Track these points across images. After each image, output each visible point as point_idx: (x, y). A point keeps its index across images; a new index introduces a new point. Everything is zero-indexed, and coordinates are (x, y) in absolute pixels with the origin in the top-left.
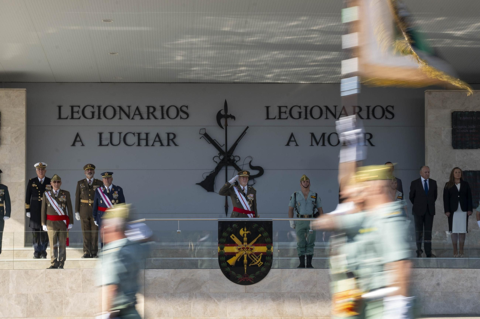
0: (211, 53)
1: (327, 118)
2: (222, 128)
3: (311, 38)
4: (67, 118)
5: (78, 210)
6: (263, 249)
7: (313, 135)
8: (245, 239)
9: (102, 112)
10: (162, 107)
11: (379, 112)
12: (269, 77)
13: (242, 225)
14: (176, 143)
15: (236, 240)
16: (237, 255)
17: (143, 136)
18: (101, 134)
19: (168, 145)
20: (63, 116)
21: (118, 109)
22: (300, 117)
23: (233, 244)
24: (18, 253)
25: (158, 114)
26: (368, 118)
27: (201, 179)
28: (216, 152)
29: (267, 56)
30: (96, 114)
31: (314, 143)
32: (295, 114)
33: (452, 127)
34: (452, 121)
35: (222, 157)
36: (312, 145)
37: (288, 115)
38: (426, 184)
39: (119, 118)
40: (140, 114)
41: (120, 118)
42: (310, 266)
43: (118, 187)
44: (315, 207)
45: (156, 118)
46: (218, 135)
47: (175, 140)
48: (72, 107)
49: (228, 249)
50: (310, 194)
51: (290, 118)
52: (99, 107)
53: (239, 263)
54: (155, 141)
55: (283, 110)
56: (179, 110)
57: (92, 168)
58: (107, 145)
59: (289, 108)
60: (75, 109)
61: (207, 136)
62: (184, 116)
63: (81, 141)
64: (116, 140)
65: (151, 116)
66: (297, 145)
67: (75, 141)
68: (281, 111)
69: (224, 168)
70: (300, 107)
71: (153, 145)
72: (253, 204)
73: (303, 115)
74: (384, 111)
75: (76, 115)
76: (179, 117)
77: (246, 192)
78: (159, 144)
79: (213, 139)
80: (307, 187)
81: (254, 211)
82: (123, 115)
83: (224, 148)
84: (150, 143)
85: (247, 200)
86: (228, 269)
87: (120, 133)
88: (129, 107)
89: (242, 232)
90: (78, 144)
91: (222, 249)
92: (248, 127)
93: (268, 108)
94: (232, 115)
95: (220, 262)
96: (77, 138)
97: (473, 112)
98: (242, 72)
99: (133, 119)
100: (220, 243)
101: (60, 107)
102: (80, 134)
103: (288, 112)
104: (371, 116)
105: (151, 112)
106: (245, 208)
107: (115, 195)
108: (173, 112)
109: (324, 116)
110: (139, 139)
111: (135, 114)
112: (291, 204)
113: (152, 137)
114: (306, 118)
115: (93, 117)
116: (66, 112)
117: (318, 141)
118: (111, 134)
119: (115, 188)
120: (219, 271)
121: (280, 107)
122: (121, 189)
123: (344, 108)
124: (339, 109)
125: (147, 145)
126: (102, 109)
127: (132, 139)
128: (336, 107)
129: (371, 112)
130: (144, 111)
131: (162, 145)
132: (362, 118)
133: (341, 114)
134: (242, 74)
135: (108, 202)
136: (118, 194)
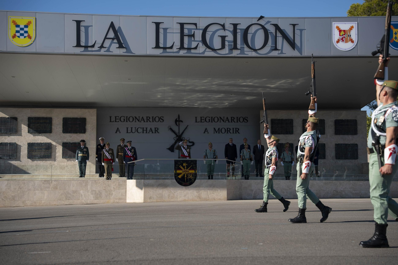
0: (172, 94)
1: (220, 122)
2: (177, 126)
3: (212, 88)
4: (113, 122)
5: (117, 158)
6: (192, 171)
7: (214, 129)
8: (186, 167)
9: (128, 119)
10: (153, 117)
11: (241, 120)
12: (196, 105)
13: (184, 161)
14: (159, 132)
15: (182, 168)
16: (182, 174)
17: (145, 129)
18: (127, 128)
19: (155, 133)
21: (134, 118)
22: (209, 121)
23: (181, 169)
24: (93, 176)
25: (151, 120)
26: (237, 122)
27: (169, 147)
28: (175, 136)
29: (195, 96)
30: (126, 120)
32: (208, 121)
33: (271, 125)
34: (271, 123)
35: (177, 138)
36: (214, 133)
37: (204, 120)
38: (260, 147)
40: (144, 120)
41: (135, 122)
42: (212, 179)
43: (134, 147)
44: (214, 155)
45: (150, 122)
46: (176, 129)
47: (158, 131)
48: (116, 117)
49: (178, 172)
50: (212, 150)
51: (205, 122)
52: (127, 117)
53: (183, 177)
55: (202, 118)
56: (160, 118)
57: (123, 140)
58: (130, 133)
59: (205, 118)
60: (117, 118)
61: (171, 129)
62: (162, 121)
63: (119, 131)
64: (133, 131)
65: (148, 121)
66: (208, 133)
67: (117, 131)
69: (178, 142)
70: (209, 117)
71: (149, 133)
72: (189, 153)
73: (211, 121)
74: (244, 119)
75: (117, 120)
76: (160, 121)
77: (186, 148)
78: (151, 132)
79: (174, 130)
80: (211, 147)
81: (189, 156)
82: (137, 120)
83: (178, 134)
84: (148, 132)
85: (187, 151)
86: (178, 180)
87: (135, 128)
88: (139, 117)
89: (184, 165)
90: (118, 132)
91: (176, 171)
92: (188, 125)
93: (196, 117)
94: (182, 120)
95: (175, 177)
96: (118, 130)
97: (280, 119)
98: (185, 102)
99: (141, 122)
100: (175, 169)
101: (111, 117)
102: (119, 128)
103: (204, 119)
105: (148, 119)
106: (186, 155)
107: (133, 151)
108: (157, 119)
109: (219, 121)
110: (143, 130)
111: (141, 120)
112: (204, 154)
113: (148, 129)
114: (212, 122)
115: (124, 121)
116: (113, 119)
117: (217, 131)
118: (132, 128)
119: (133, 148)
120: (175, 180)
121: (201, 117)
122: (135, 148)
123: (227, 118)
124: (225, 118)
125: (146, 133)
126: (128, 118)
127: (140, 130)
128: (224, 117)
129: (238, 120)
130: (145, 118)
131: (153, 133)
132: (235, 122)
133: (226, 120)
134: (185, 103)
135: (130, 154)
136: (133, 150)
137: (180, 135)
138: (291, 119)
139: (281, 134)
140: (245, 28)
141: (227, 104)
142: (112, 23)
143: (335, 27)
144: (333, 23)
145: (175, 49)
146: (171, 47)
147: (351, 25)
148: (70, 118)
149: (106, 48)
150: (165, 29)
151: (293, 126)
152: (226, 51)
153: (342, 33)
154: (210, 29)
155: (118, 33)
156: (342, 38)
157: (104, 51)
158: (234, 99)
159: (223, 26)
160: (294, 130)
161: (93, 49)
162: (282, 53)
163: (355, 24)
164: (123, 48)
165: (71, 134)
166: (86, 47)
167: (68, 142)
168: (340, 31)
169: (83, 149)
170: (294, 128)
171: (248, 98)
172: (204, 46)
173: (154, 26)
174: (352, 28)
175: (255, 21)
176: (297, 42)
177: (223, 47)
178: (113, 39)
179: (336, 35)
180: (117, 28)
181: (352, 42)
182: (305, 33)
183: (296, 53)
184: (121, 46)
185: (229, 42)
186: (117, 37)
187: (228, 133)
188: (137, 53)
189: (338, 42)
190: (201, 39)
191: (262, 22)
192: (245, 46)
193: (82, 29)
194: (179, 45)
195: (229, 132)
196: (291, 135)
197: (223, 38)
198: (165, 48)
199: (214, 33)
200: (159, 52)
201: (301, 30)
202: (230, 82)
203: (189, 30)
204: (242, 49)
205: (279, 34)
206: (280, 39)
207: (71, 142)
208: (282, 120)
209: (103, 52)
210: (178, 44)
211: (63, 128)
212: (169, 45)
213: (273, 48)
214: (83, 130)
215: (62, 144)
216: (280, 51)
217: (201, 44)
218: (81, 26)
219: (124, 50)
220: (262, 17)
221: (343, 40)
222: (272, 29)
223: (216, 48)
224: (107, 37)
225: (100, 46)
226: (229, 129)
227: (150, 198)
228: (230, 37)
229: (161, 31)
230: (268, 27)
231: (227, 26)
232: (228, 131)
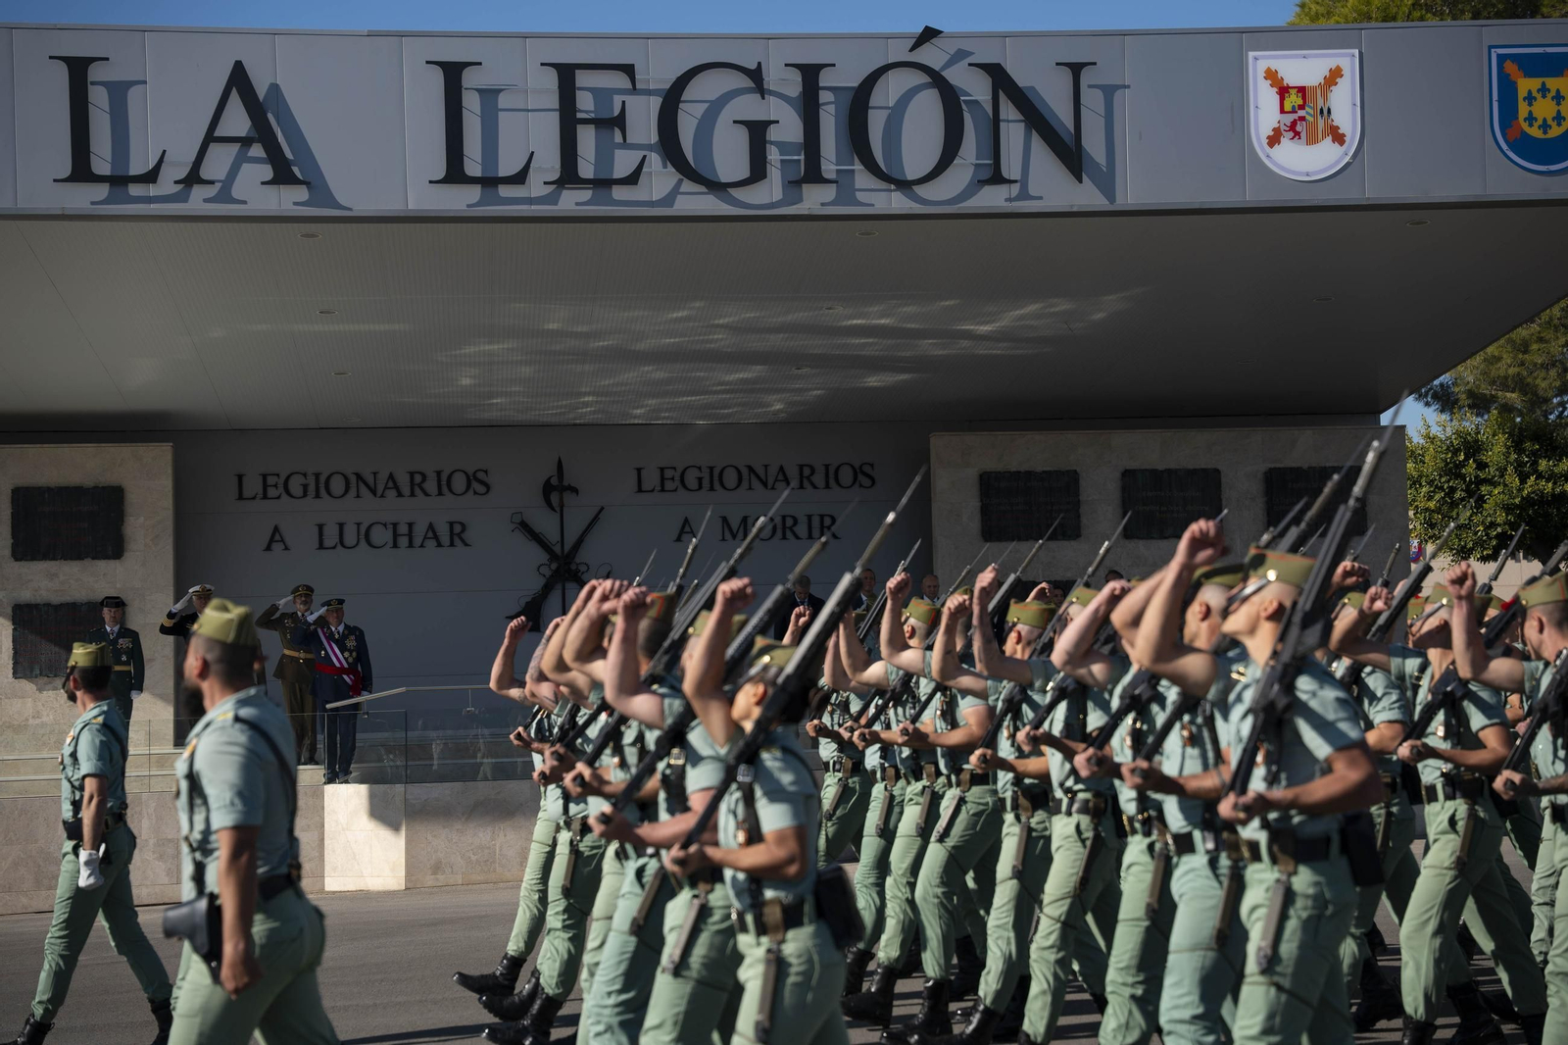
0: (526, 371)
1: (750, 489)
2: (553, 509)
4: (254, 498)
7: (725, 520)
9: (322, 486)
10: (439, 473)
11: (846, 476)
12: (638, 414)
14: (468, 542)
17: (403, 529)
18: (321, 527)
19: (452, 544)
20: (247, 493)
21: (353, 479)
22: (700, 487)
25: (431, 486)
26: (827, 486)
27: (516, 609)
28: (543, 557)
29: (632, 375)
30: (312, 489)
31: (728, 535)
32: (691, 482)
33: (981, 501)
34: (981, 490)
35: (554, 566)
36: (723, 539)
37: (677, 483)
39: (355, 494)
40: (396, 487)
41: (358, 496)
43: (356, 628)
45: (426, 494)
46: (546, 523)
47: (464, 536)
48: (265, 477)
51: (681, 489)
52: (317, 476)
54: (425, 538)
55: (669, 474)
56: (471, 479)
57: (306, 593)
58: (334, 548)
59: (679, 471)
60: (271, 480)
61: (525, 527)
62: (481, 489)
63: (282, 541)
64: (350, 537)
65: (417, 491)
67: (272, 540)
68: (666, 477)
69: (559, 587)
70: (700, 468)
71: (422, 546)
73: (706, 483)
74: (857, 472)
75: (272, 492)
76: (471, 492)
78: (433, 543)
79: (537, 531)
82: (363, 489)
83: (557, 549)
84: (418, 541)
87: (358, 524)
88: (375, 474)
90: (277, 547)
92: (602, 508)
93: (639, 470)
94: (572, 485)
96: (276, 536)
97: (1019, 472)
98: (586, 404)
99: (382, 496)
101: (240, 477)
102: (281, 528)
103: (677, 478)
104: (832, 482)
105: (417, 483)
107: (351, 643)
108: (459, 482)
109: (745, 484)
110: (396, 535)
111: (386, 488)
113: (420, 530)
114: (712, 489)
115: (305, 495)
116: (252, 486)
117: (735, 531)
118: (341, 526)
119: (351, 630)
121: (662, 469)
122: (362, 632)
123: (781, 469)
124: (773, 471)
125: (411, 545)
126: (323, 479)
127: (381, 535)
128: (766, 466)
129: (832, 476)
130: (403, 481)
131: (439, 545)
132: (815, 487)
133: (776, 480)
134: (587, 408)
135: (338, 657)
136: (356, 640)
137: (566, 552)
138: (1067, 471)
139: (1027, 540)
140: (856, 85)
141: (778, 406)
142: (238, 66)
143: (1261, 74)
144: (1251, 54)
145: (536, 186)
146: (520, 178)
147: (1332, 63)
148: (49, 489)
149: (212, 182)
150: (489, 95)
151: (1079, 501)
152: (769, 193)
153: (1293, 100)
154: (696, 90)
155: (270, 116)
156: (1294, 123)
157: (206, 201)
158: (812, 388)
159: (756, 75)
160: (1084, 520)
161: (153, 190)
162: (1024, 195)
163: (1347, 60)
164: (293, 180)
165: (53, 563)
166: (119, 181)
167: (39, 600)
168: (1283, 92)
169: (115, 642)
170: (1081, 511)
171: (873, 381)
172: (671, 169)
173: (437, 77)
174: (1334, 76)
175: (899, 52)
176: (1093, 144)
177: (758, 171)
178: (245, 142)
179: (1265, 112)
180: (261, 92)
181: (1339, 138)
182: (1125, 102)
183: (1085, 196)
184: (283, 175)
185: (782, 146)
186: (262, 133)
187: (784, 537)
188: (362, 206)
189: (1274, 140)
190: (654, 138)
191: (931, 56)
192: (858, 166)
193: (98, 97)
194: (558, 166)
195: (789, 534)
196: (1073, 543)
197: (757, 131)
198: (490, 182)
199: (716, 107)
200: (461, 199)
201: (1109, 91)
202: (790, 318)
203: (602, 95)
204: (844, 181)
205: (1008, 111)
206: (1014, 133)
207: (56, 600)
208: (1029, 475)
209: (198, 200)
210: (548, 163)
211: (14, 535)
212: (507, 167)
213: (986, 174)
214: (112, 546)
215: (9, 610)
216: (1015, 189)
217: (655, 160)
218: (93, 83)
219: (301, 193)
220: (929, 34)
221: (1297, 134)
222: (976, 88)
223: (725, 177)
224: (217, 133)
225: (183, 174)
226: (789, 522)
227: (437, 868)
228: (788, 128)
229: (471, 103)
230: (957, 76)
231: (773, 76)
232: (784, 528)
